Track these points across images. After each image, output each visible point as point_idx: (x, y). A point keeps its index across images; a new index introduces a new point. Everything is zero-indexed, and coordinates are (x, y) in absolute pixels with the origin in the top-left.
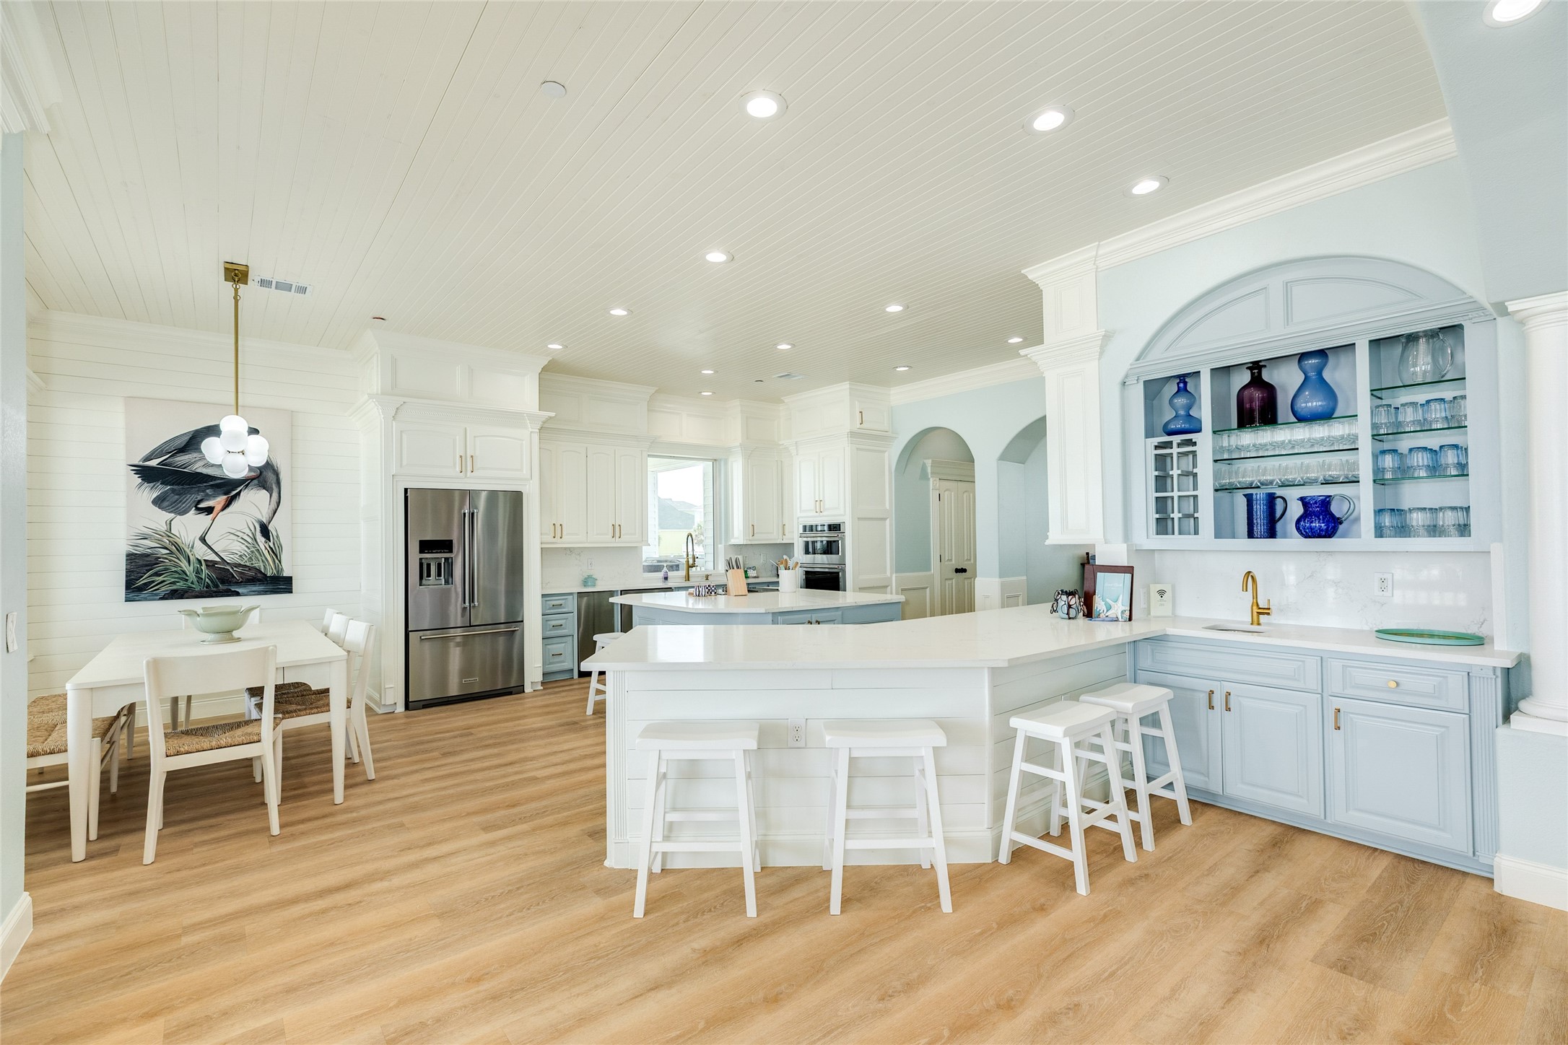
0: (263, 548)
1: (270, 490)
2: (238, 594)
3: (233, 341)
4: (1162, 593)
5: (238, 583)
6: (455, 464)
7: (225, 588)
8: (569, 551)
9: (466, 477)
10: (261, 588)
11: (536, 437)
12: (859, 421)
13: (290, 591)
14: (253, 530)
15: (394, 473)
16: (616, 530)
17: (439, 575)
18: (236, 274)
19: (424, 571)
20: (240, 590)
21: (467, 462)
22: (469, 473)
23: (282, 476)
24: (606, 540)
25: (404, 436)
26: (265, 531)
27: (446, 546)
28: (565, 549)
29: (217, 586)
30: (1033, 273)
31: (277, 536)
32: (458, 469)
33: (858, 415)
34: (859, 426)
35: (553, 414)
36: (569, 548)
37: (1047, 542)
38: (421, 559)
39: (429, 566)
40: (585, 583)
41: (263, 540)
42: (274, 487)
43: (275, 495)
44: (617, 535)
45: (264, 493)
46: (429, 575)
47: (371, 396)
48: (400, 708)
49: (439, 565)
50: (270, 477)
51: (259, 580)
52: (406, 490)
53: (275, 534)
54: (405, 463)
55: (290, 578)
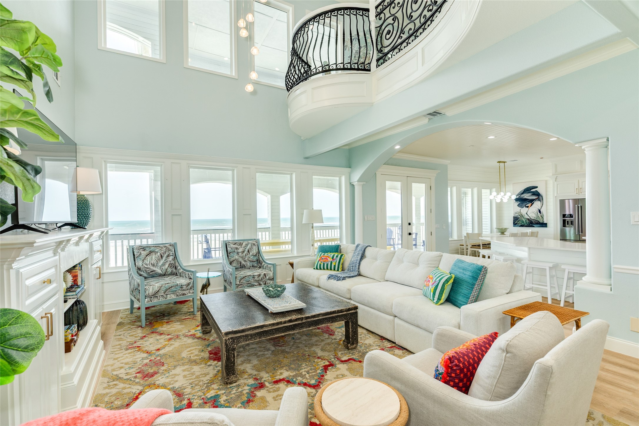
0: (539, 216)
1: (540, 201)
2: (534, 227)
5: (534, 224)
10: (539, 225)
13: (546, 227)
14: (537, 211)
15: (557, 196)
20: (535, 226)
22: (580, 194)
23: (543, 197)
25: (559, 185)
26: (540, 211)
29: (530, 225)
31: (543, 213)
32: (576, 193)
38: (563, 220)
41: (539, 214)
43: (542, 202)
45: (539, 202)
50: (541, 198)
52: (560, 200)
54: (559, 193)
55: (547, 223)
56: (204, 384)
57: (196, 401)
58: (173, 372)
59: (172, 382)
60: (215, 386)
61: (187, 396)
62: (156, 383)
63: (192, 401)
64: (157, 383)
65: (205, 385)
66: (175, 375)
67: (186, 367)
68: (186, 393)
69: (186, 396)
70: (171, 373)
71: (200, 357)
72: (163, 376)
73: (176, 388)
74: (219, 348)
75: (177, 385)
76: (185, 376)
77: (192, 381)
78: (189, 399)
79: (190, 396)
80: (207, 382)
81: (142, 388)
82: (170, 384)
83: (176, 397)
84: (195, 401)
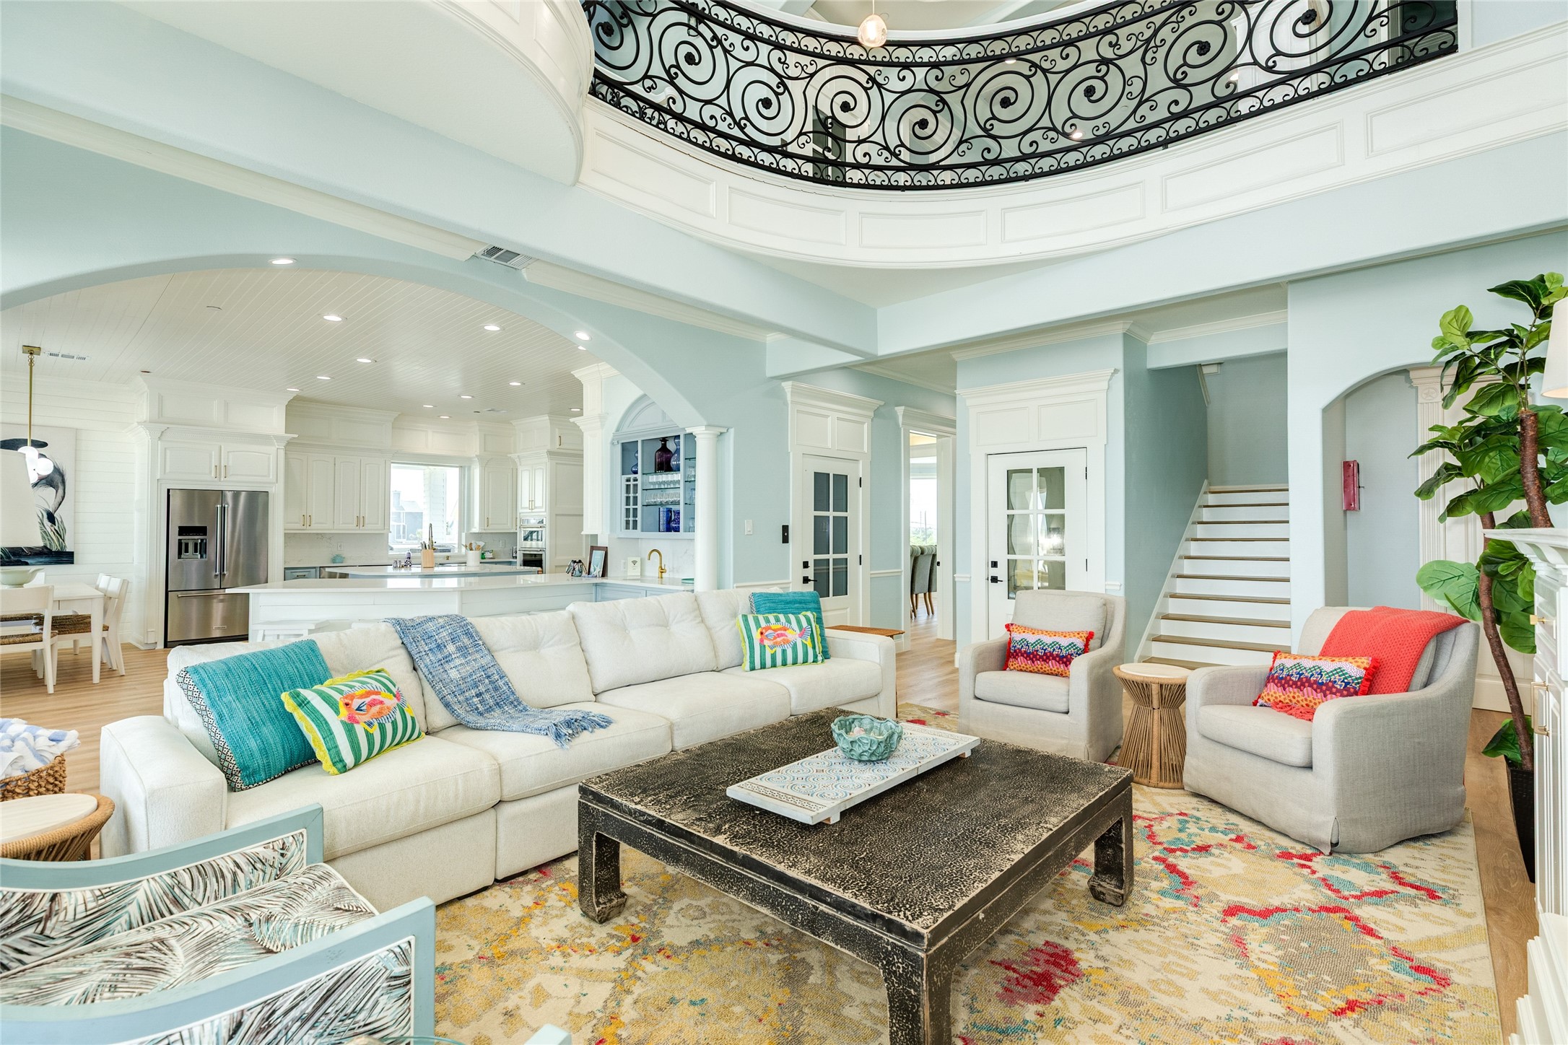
0: (49, 531)
1: (56, 487)
2: (27, 564)
3: (29, 378)
4: (634, 562)
5: (27, 556)
6: (211, 472)
7: (16, 559)
8: (321, 536)
9: (220, 480)
10: (47, 560)
11: (282, 453)
12: (558, 443)
13: (72, 562)
14: (41, 516)
15: (159, 477)
16: (360, 521)
17: (196, 551)
18: (31, 351)
19: (182, 548)
20: (29, 561)
21: (221, 470)
22: (222, 479)
23: (67, 478)
24: (351, 528)
25: (168, 452)
26: (51, 518)
27: (202, 530)
28: (317, 534)
29: (9, 558)
30: (578, 374)
31: (62, 522)
32: (213, 475)
33: (558, 439)
34: (558, 446)
35: (296, 436)
36: (321, 534)
37: (583, 533)
38: (180, 540)
39: (187, 545)
40: (334, 561)
41: (50, 524)
42: (60, 485)
43: (60, 491)
44: (361, 525)
45: (52, 490)
46: (187, 551)
47: (139, 423)
48: (161, 646)
49: (196, 544)
50: (57, 478)
51: (45, 554)
52: (169, 490)
53: (59, 520)
54: (167, 471)
55: (72, 553)
56: (1164, 927)
57: (1211, 910)
58: (1213, 1011)
59: (1235, 983)
60: (1149, 909)
61: (1223, 928)
62: (1284, 1011)
63: (1221, 916)
64: (1279, 1009)
65: (1166, 924)
66: (1214, 996)
67: (1165, 1001)
68: (1221, 935)
69: (1227, 931)
70: (1224, 1011)
71: (1094, 1002)
72: (1251, 1018)
73: (1234, 961)
74: (1006, 989)
75: (1231, 966)
76: (1192, 976)
77: (1185, 952)
78: (1224, 921)
79: (1217, 924)
80: (1156, 928)
81: (1331, 1024)
82: (1245, 981)
83: (1248, 941)
84: (1215, 911)
